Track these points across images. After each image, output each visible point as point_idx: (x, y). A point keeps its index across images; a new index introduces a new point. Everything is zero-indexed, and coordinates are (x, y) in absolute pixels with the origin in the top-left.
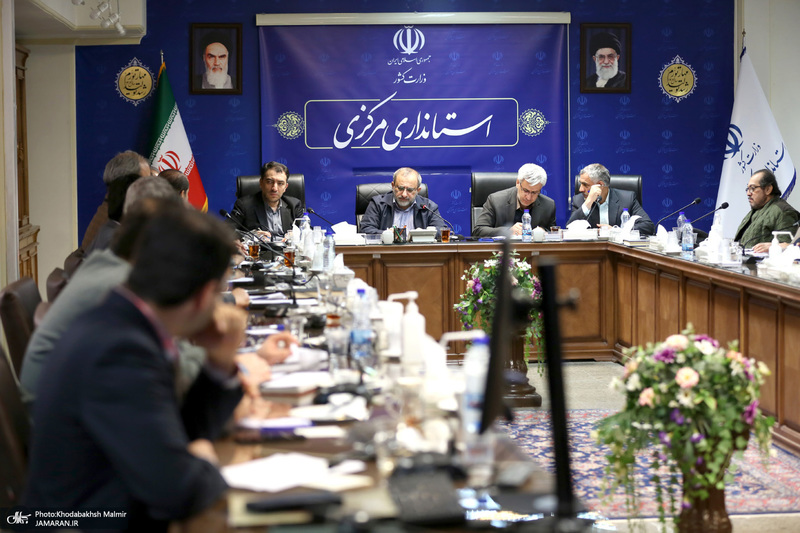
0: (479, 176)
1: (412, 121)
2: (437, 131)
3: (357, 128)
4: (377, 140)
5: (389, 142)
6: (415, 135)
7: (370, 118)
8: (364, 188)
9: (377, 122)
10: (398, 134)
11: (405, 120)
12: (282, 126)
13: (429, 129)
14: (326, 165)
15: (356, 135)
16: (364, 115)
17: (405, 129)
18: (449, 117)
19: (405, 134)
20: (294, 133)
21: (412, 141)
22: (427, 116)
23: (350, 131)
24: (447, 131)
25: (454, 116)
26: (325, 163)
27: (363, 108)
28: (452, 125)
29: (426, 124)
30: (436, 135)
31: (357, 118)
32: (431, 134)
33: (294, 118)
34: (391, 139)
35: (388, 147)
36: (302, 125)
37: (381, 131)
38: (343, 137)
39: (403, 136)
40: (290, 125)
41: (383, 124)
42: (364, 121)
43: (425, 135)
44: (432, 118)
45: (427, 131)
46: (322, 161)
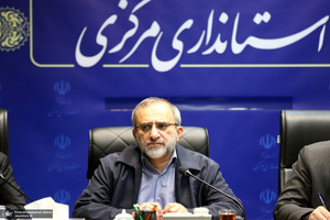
1: (200, 25)
2: (240, 40)
3: (113, 35)
4: (143, 54)
6: (204, 47)
7: (133, 19)
9: (145, 26)
10: (178, 45)
11: (188, 24)
13: (226, 38)
14: (62, 92)
15: (110, 46)
16: (123, 15)
17: (187, 40)
18: (258, 19)
19: (187, 46)
20: (13, 41)
21: (198, 57)
22: (224, 18)
23: (102, 40)
24: (254, 42)
25: (267, 17)
26: (62, 89)
27: (123, 4)
28: (264, 31)
29: (223, 31)
30: (237, 48)
31: (112, 19)
32: (229, 46)
33: (13, 17)
34: (166, 53)
35: (161, 66)
36: (26, 29)
37: (151, 40)
38: (89, 49)
40: (6, 28)
41: (154, 30)
42: (124, 24)
43: (220, 47)
44: (231, 21)
45: (222, 41)
46: (56, 87)
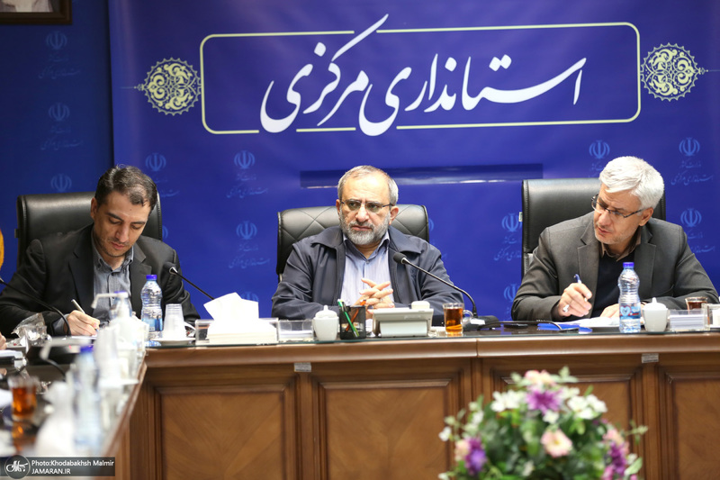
0: (538, 188)
1: (421, 75)
2: (472, 93)
3: (309, 90)
4: (348, 114)
5: (374, 117)
6: (426, 103)
7: (334, 68)
8: (294, 218)
9: (349, 77)
10: (392, 100)
11: (405, 73)
12: (154, 87)
13: (455, 90)
14: (245, 166)
15: (305, 105)
16: (321, 64)
17: (406, 92)
18: (495, 64)
19: (405, 102)
20: (179, 102)
21: (419, 116)
22: (451, 64)
23: (294, 97)
24: (491, 94)
25: (506, 62)
26: (244, 162)
27: (320, 49)
28: (503, 80)
29: (450, 82)
30: (469, 103)
31: (307, 70)
32: (459, 101)
33: (179, 72)
34: (378, 112)
35: (372, 129)
36: (196, 86)
37: (357, 96)
38: (280, 109)
39: (403, 104)
40: (170, 86)
41: (362, 82)
42: (322, 76)
43: (447, 102)
44: (460, 68)
45: (450, 94)
46: (237, 159)
